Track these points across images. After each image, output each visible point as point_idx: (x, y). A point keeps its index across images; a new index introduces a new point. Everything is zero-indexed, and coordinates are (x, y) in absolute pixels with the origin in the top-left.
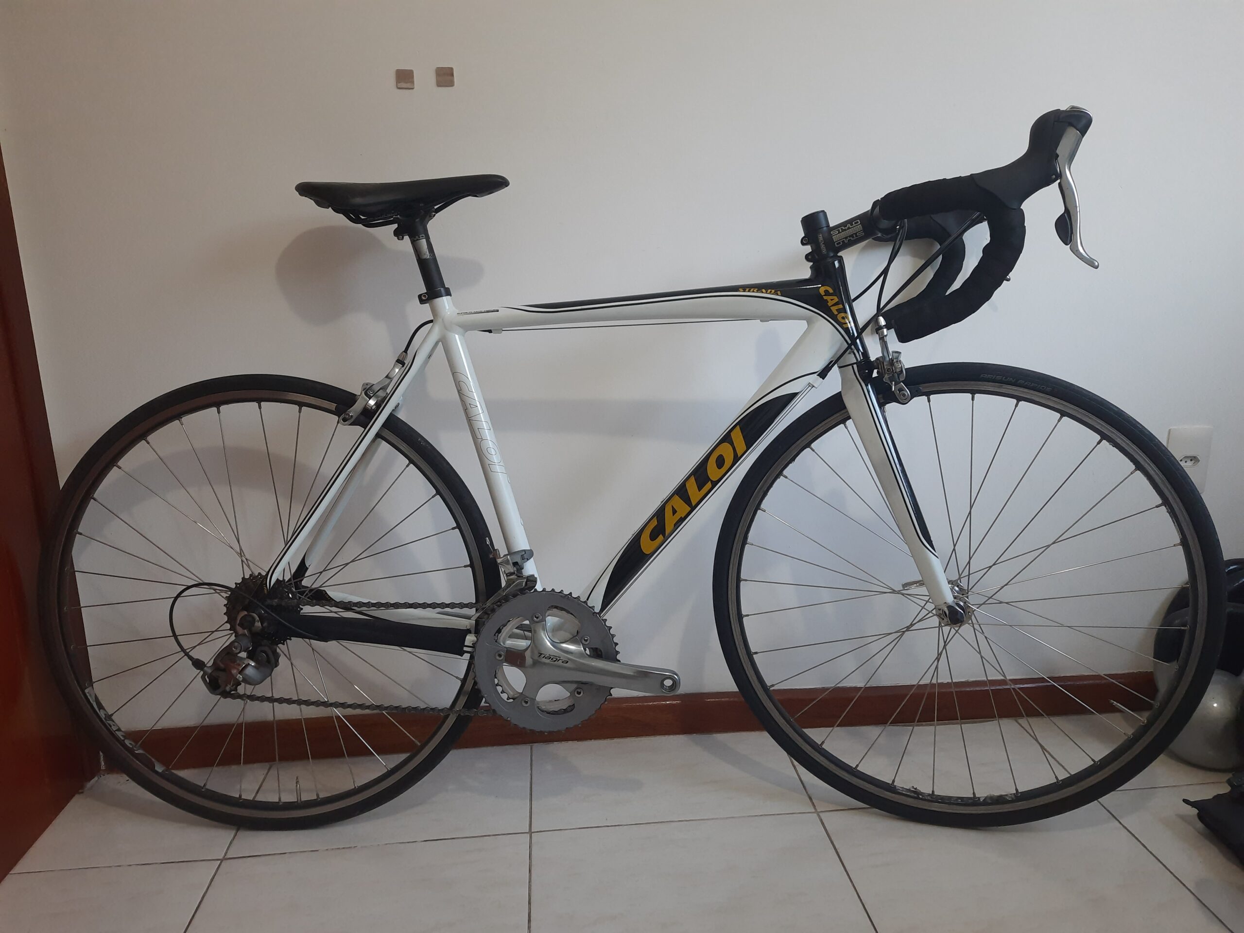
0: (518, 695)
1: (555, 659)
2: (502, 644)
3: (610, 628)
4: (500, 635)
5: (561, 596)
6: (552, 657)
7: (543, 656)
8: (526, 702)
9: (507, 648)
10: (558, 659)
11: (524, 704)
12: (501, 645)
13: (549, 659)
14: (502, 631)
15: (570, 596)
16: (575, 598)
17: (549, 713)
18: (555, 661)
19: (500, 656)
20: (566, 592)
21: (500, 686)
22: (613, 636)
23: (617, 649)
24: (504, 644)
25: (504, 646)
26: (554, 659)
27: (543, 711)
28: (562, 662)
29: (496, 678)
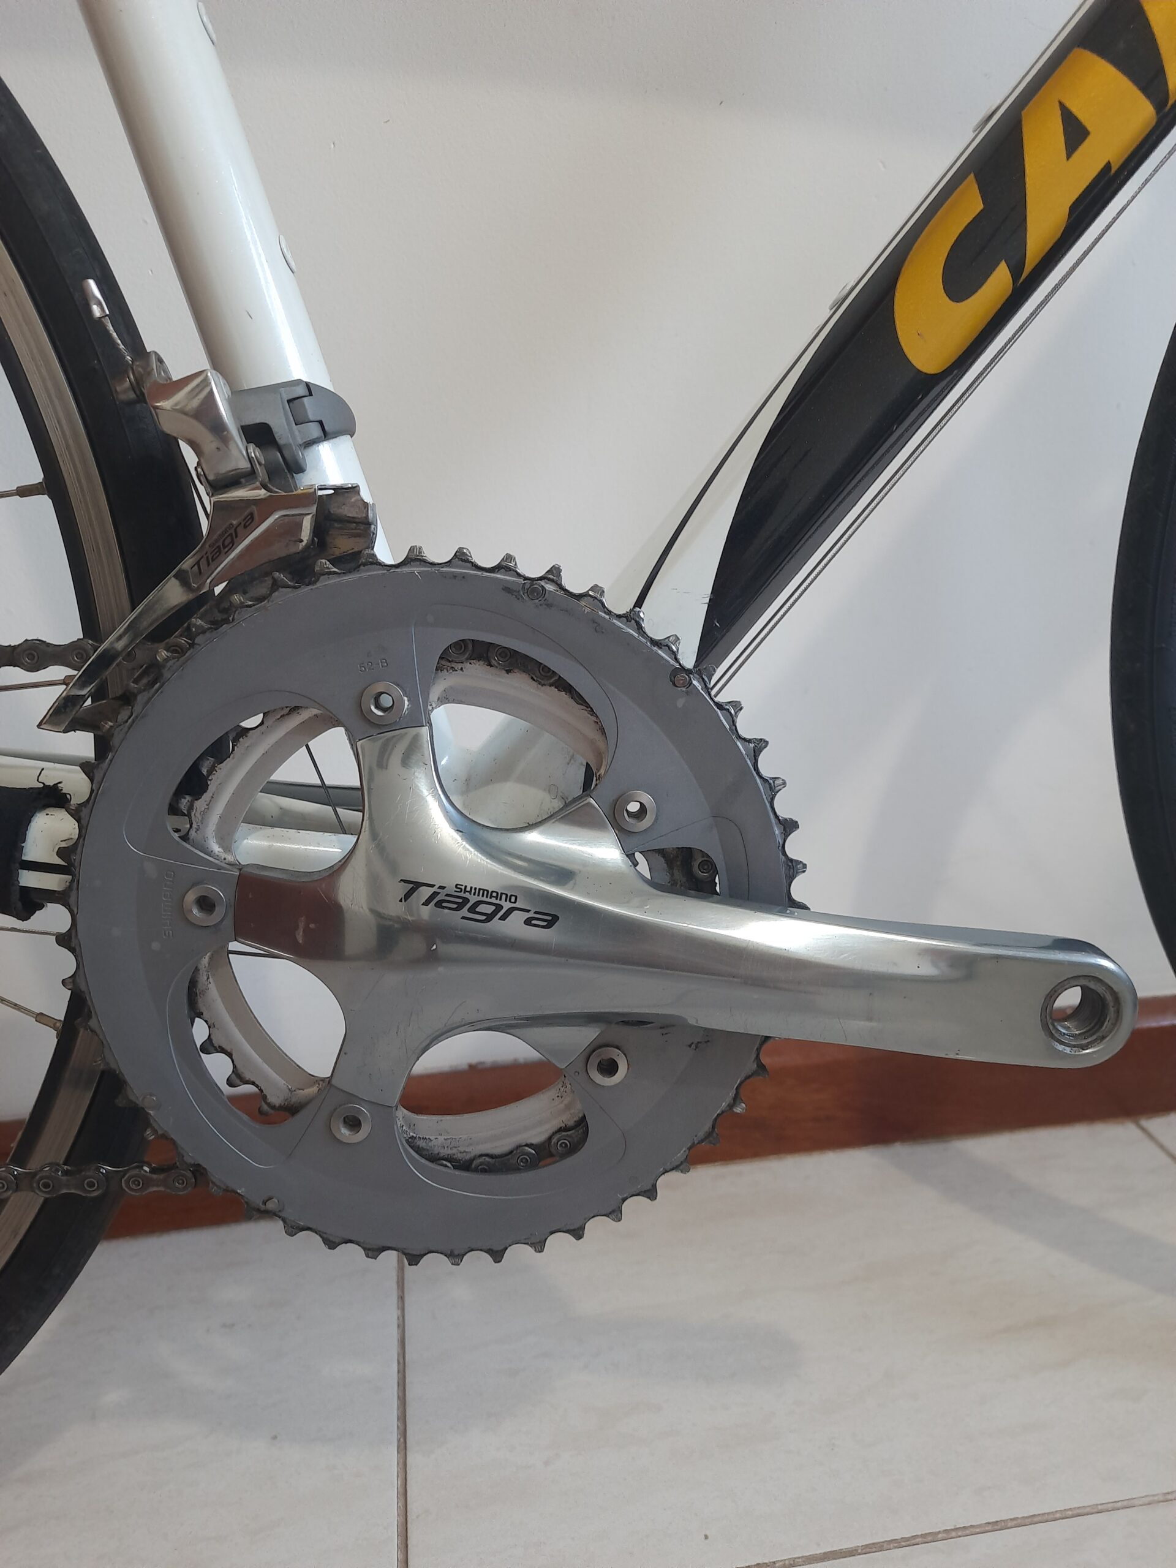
0: (314, 1089)
1: (489, 909)
2: (216, 848)
3: (759, 745)
4: (200, 804)
5: (508, 589)
6: (473, 899)
7: (426, 892)
8: (354, 1123)
9: (240, 867)
10: (507, 906)
11: (344, 1132)
12: (210, 853)
13: (460, 907)
14: (212, 786)
15: (550, 587)
16: (580, 597)
17: (465, 1166)
18: (489, 917)
19: (206, 904)
20: (531, 567)
21: (222, 1050)
22: (773, 787)
23: (791, 854)
24: (227, 849)
25: (230, 858)
26: (482, 908)
27: (434, 1159)
28: (528, 922)
29: (200, 1015)
